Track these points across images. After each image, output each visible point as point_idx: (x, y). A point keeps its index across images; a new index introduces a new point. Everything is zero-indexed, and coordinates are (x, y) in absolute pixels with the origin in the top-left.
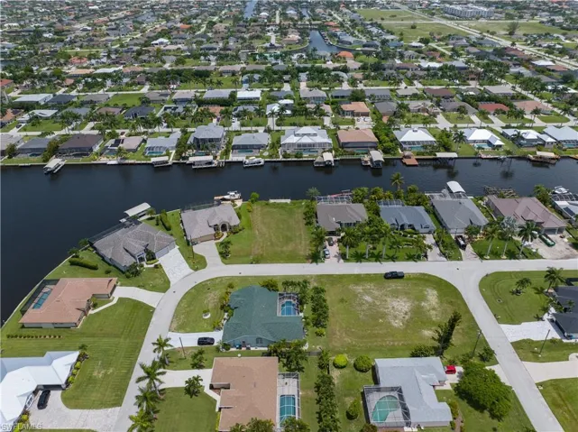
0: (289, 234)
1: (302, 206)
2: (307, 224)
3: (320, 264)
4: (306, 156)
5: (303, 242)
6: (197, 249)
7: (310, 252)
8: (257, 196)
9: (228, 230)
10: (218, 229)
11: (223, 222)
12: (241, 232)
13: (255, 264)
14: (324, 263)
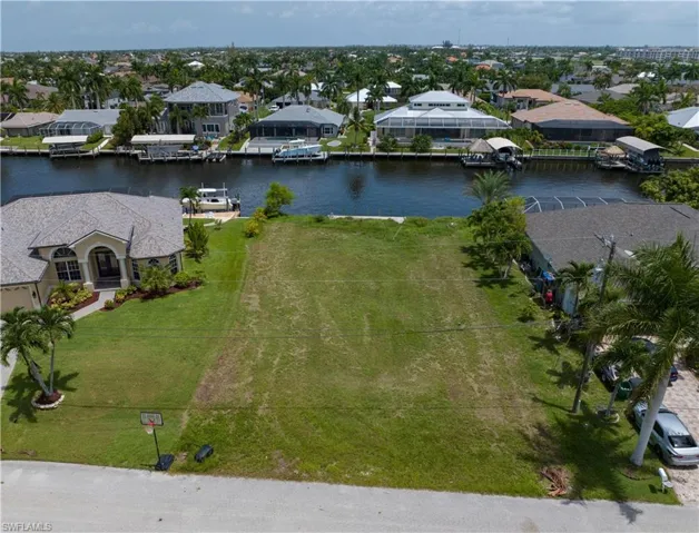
1: (451, 231)
4: (438, 148)
9: (125, 281)
10: (77, 275)
11: (97, 236)
12: (184, 293)
13: (185, 470)
14: (676, 502)
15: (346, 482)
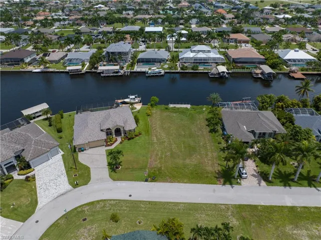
0: (192, 144)
1: (203, 112)
2: (211, 131)
3: (236, 187)
5: (210, 154)
6: (82, 158)
7: (220, 168)
8: (157, 99)
9: (123, 135)
10: (111, 134)
11: (117, 126)
12: (137, 138)
13: (151, 181)
14: (241, 185)
15: (181, 183)
